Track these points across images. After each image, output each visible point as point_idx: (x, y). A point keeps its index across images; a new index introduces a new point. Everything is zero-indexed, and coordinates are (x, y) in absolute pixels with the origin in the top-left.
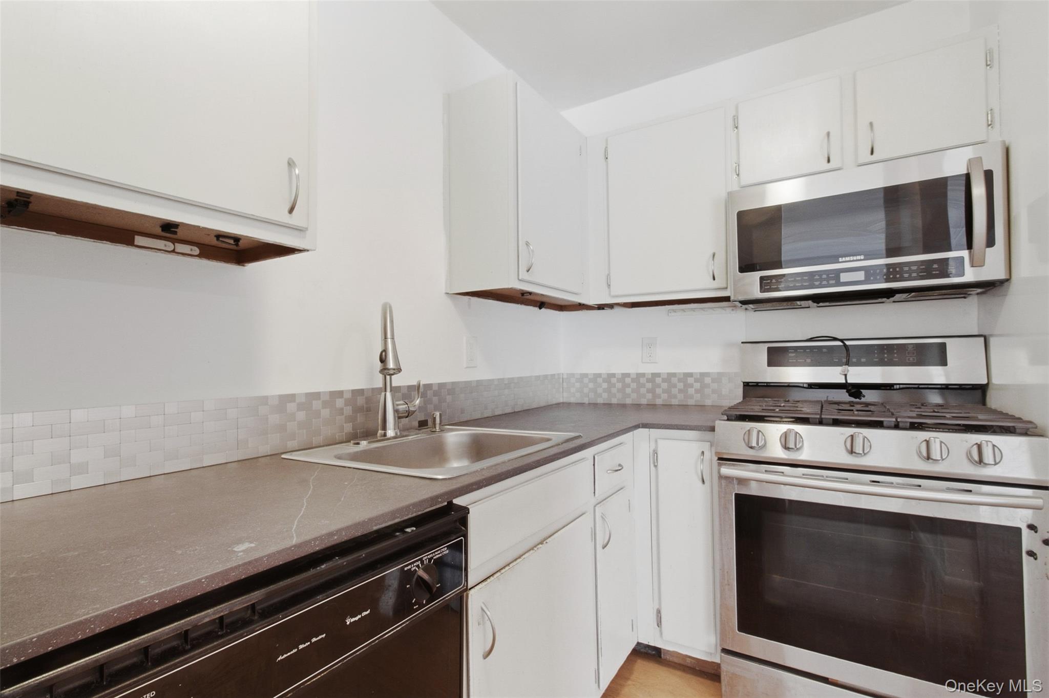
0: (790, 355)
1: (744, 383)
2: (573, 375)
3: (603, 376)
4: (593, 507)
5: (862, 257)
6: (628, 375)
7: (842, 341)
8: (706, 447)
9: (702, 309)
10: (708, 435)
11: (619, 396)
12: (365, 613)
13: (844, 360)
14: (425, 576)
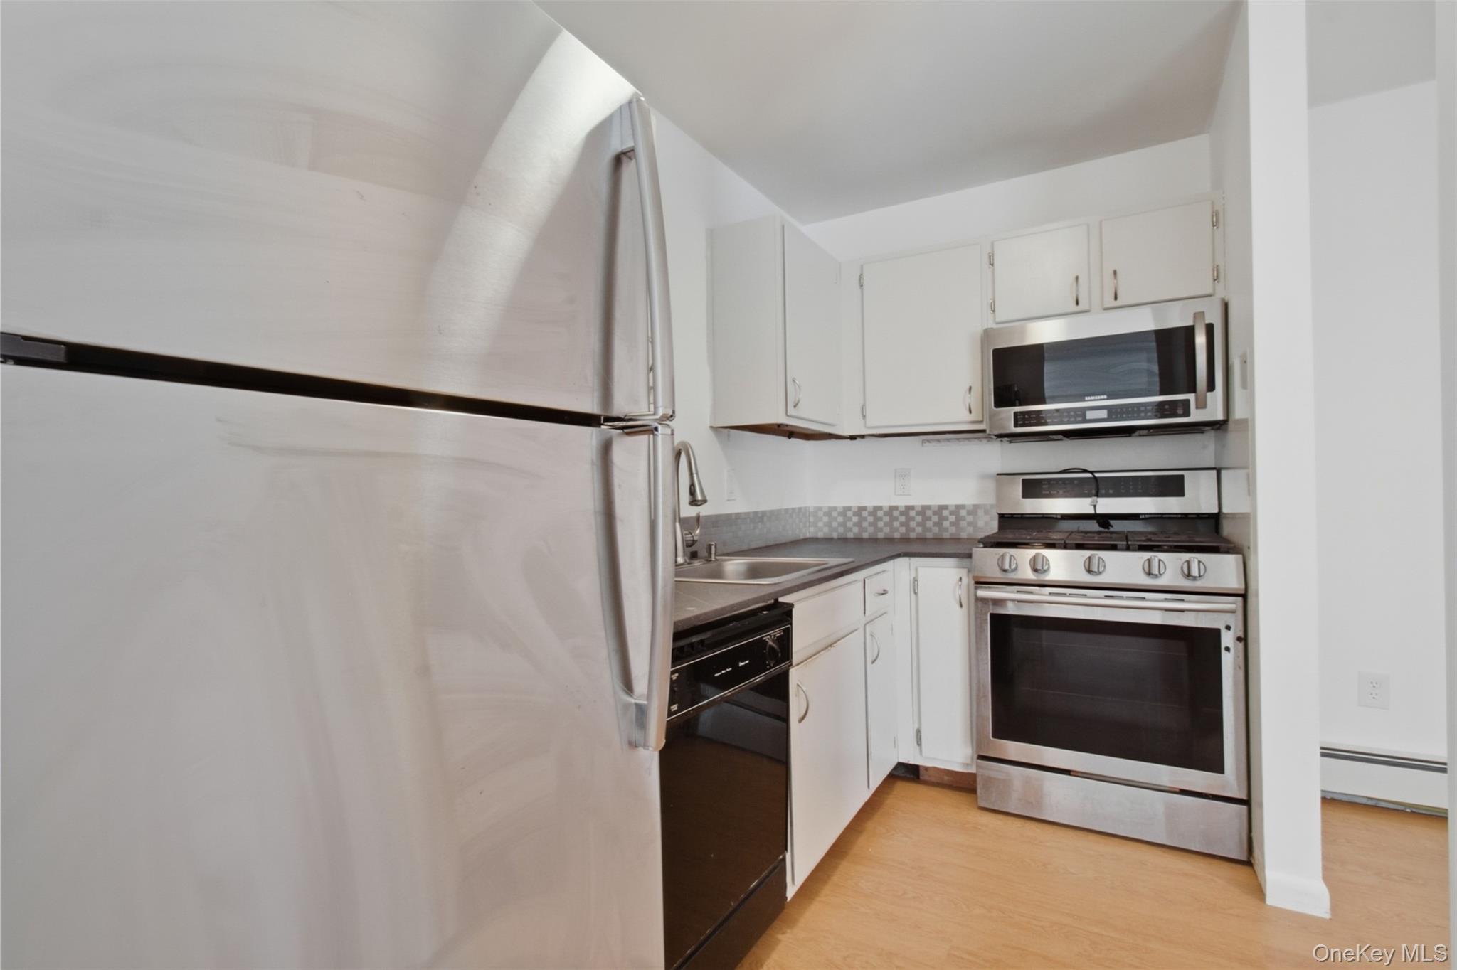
0: (1044, 486)
1: (999, 514)
2: (820, 509)
3: (853, 509)
4: (863, 625)
5: (1105, 397)
6: (880, 508)
7: (1092, 473)
8: (963, 573)
9: (958, 439)
10: (966, 561)
11: (871, 529)
12: (728, 670)
13: (1094, 492)
14: (775, 646)
